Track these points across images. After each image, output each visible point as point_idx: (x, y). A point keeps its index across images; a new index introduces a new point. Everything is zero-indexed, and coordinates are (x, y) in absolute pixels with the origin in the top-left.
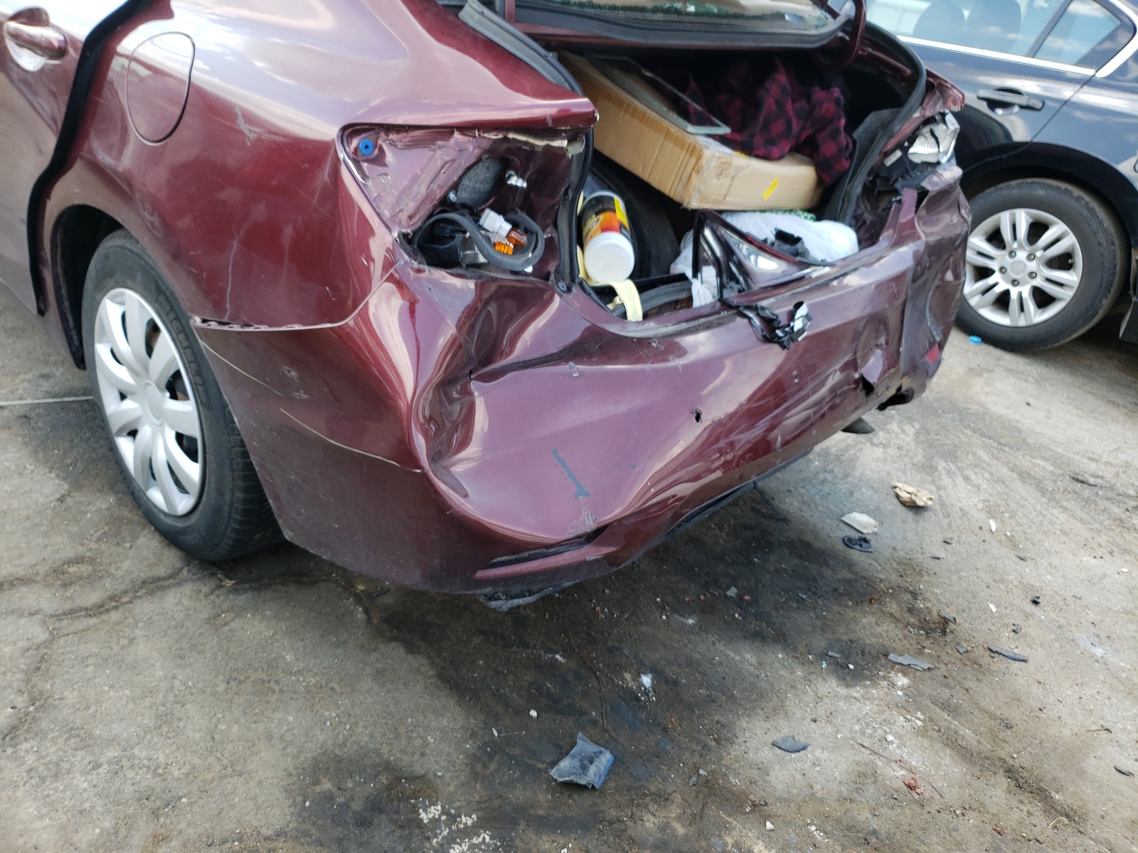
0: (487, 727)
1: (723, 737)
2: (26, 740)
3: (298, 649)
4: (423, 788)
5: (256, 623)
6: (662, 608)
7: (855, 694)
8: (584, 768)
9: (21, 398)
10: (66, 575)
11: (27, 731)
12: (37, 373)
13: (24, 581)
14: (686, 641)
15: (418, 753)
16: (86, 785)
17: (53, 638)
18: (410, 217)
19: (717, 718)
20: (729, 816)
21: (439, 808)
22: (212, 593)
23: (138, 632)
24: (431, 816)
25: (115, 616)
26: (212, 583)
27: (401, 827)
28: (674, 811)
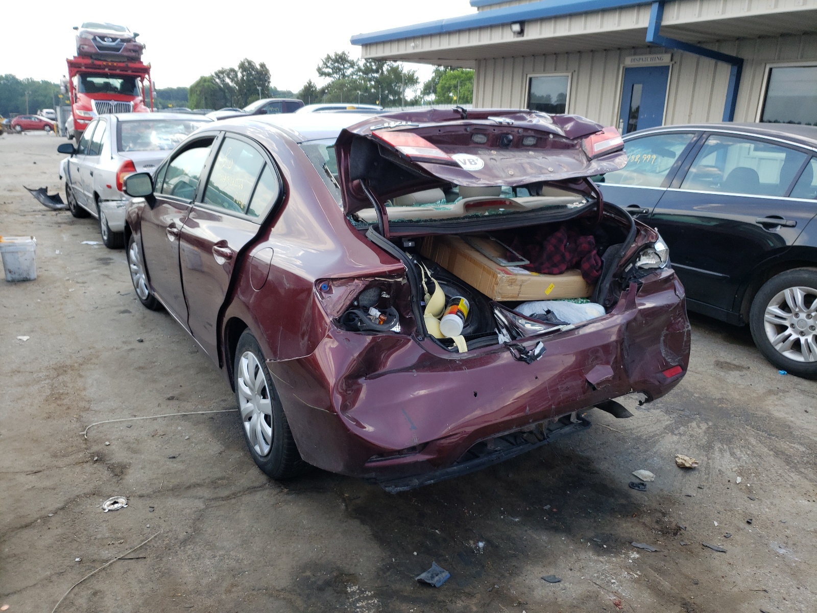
0: (390, 557)
1: (515, 572)
2: (189, 545)
3: (310, 519)
4: (352, 578)
5: (294, 507)
6: (502, 513)
7: (601, 559)
8: (432, 577)
9: (212, 410)
10: (216, 484)
11: (191, 542)
12: (221, 399)
13: (199, 485)
14: (510, 528)
15: (354, 565)
16: (209, 563)
17: (207, 508)
18: (338, 312)
19: (515, 564)
20: (504, 606)
21: (357, 587)
22: (277, 494)
23: (242, 508)
24: (352, 590)
25: (233, 501)
26: (278, 490)
27: (337, 593)
28: (475, 601)
